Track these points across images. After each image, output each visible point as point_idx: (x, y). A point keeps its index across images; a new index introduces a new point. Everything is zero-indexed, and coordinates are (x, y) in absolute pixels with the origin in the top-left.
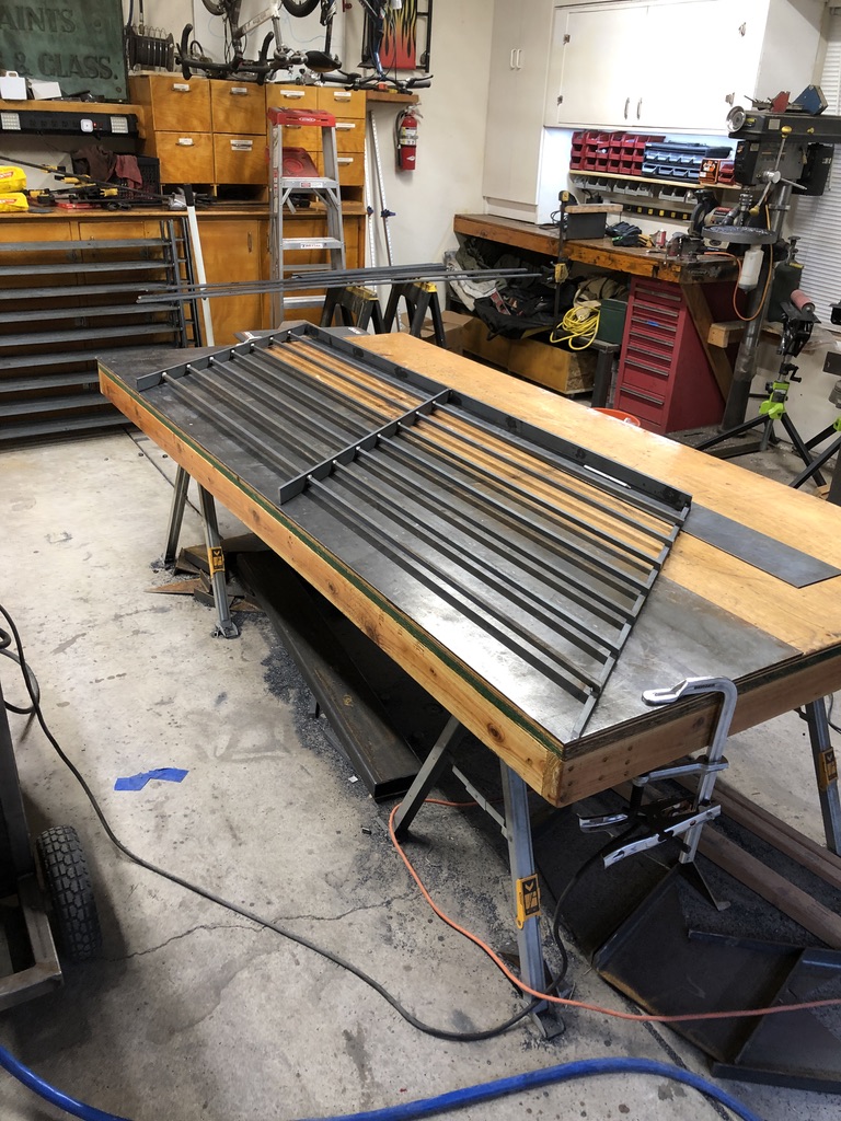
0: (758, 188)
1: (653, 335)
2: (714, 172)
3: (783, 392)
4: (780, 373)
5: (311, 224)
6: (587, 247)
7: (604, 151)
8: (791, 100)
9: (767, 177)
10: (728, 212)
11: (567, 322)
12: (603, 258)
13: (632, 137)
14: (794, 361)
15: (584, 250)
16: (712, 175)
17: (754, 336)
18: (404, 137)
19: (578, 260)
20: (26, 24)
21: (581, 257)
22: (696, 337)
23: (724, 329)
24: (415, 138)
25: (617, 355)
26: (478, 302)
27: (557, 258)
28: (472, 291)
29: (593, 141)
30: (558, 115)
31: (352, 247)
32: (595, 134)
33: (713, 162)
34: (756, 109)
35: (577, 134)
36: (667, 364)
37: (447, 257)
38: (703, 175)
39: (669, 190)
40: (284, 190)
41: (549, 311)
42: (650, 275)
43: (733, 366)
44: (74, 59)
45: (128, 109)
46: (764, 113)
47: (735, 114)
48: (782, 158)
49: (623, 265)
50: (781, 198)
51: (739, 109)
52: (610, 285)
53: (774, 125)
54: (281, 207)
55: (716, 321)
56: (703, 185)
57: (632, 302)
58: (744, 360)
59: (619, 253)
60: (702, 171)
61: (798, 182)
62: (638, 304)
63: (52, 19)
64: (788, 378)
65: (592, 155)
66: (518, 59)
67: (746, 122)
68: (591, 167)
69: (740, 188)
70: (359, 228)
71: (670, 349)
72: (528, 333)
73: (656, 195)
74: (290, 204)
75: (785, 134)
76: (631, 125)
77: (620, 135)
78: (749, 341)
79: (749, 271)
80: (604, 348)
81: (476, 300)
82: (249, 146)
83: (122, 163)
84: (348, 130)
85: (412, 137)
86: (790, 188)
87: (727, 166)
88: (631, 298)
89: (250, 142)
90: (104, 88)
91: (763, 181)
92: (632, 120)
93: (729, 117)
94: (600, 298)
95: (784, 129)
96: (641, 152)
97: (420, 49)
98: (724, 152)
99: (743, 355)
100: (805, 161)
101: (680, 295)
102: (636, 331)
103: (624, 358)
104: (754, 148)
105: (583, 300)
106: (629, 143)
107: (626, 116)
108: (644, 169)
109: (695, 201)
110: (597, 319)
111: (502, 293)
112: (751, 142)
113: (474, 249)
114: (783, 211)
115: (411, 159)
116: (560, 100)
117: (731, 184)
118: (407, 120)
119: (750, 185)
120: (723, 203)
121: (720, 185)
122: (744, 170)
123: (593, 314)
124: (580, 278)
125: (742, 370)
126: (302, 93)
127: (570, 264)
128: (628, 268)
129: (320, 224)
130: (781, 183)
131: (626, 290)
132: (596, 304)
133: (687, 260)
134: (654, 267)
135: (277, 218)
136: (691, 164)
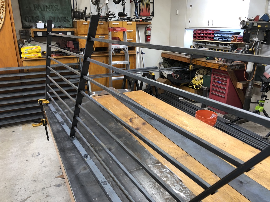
0: (251, 43)
1: (219, 85)
2: (236, 39)
3: (263, 103)
4: (262, 97)
5: (120, 57)
6: (199, 61)
7: (202, 34)
8: (260, 18)
9: (254, 40)
10: (240, 50)
11: (193, 81)
12: (203, 64)
13: (211, 30)
14: (266, 94)
15: (198, 61)
16: (235, 40)
17: (251, 86)
18: (147, 33)
19: (196, 64)
20: (45, 10)
21: (197, 63)
22: (233, 86)
23: (242, 84)
24: (150, 33)
25: (209, 91)
26: (168, 75)
27: (190, 64)
28: (166, 73)
29: (199, 32)
30: (189, 25)
31: (132, 63)
32: (200, 30)
33: (235, 36)
34: (249, 21)
35: (195, 30)
36: (224, 94)
37: (160, 64)
38: (232, 40)
39: (222, 44)
40: (112, 49)
41: (188, 78)
42: (218, 68)
43: (245, 94)
44: (58, 18)
45: (72, 30)
46: (252, 22)
47: (243, 22)
48: (258, 34)
49: (210, 66)
50: (258, 46)
51: (244, 21)
52: (206, 71)
53: (255, 25)
54: (111, 53)
55: (239, 81)
56: (232, 42)
57: (212, 76)
58: (248, 93)
59: (208, 62)
60: (232, 39)
61: (263, 41)
62: (214, 76)
63: (52, 8)
64: (264, 99)
65: (199, 35)
66: (178, 12)
67: (246, 25)
68: (199, 38)
69: (245, 43)
70: (134, 58)
71: (225, 89)
72: (182, 84)
73: (218, 45)
74: (114, 52)
75: (259, 27)
76: (210, 27)
77: (207, 30)
78: (250, 87)
79: (250, 68)
80: (205, 89)
81: (167, 75)
82: (104, 37)
83: (69, 43)
84: (131, 32)
85: (149, 33)
86: (261, 43)
87: (240, 37)
88: (212, 75)
89: (104, 36)
90: (66, 25)
91: (253, 41)
92: (210, 26)
93: (241, 23)
94: (203, 74)
95: (259, 26)
96: (213, 34)
97: (151, 11)
98: (238, 33)
99: (248, 91)
100: (265, 35)
101: (227, 74)
102: (214, 84)
103: (211, 92)
104: (249, 32)
105: (198, 75)
106: (209, 32)
107: (208, 25)
108: (214, 39)
109: (230, 47)
110: (202, 80)
111: (175, 73)
112: (248, 30)
113: (167, 61)
114: (259, 49)
115: (149, 38)
116: (190, 21)
117: (242, 42)
118: (148, 29)
119: (248, 42)
120: (239, 47)
121: (238, 42)
122: (246, 38)
123: (201, 79)
124: (197, 69)
125: (248, 96)
126: (118, 23)
127: (194, 65)
128: (211, 66)
129: (123, 57)
130: (258, 41)
131: (210, 72)
132: (202, 76)
133: (229, 64)
134: (219, 66)
135: (110, 56)
136: (228, 37)
